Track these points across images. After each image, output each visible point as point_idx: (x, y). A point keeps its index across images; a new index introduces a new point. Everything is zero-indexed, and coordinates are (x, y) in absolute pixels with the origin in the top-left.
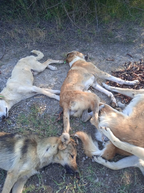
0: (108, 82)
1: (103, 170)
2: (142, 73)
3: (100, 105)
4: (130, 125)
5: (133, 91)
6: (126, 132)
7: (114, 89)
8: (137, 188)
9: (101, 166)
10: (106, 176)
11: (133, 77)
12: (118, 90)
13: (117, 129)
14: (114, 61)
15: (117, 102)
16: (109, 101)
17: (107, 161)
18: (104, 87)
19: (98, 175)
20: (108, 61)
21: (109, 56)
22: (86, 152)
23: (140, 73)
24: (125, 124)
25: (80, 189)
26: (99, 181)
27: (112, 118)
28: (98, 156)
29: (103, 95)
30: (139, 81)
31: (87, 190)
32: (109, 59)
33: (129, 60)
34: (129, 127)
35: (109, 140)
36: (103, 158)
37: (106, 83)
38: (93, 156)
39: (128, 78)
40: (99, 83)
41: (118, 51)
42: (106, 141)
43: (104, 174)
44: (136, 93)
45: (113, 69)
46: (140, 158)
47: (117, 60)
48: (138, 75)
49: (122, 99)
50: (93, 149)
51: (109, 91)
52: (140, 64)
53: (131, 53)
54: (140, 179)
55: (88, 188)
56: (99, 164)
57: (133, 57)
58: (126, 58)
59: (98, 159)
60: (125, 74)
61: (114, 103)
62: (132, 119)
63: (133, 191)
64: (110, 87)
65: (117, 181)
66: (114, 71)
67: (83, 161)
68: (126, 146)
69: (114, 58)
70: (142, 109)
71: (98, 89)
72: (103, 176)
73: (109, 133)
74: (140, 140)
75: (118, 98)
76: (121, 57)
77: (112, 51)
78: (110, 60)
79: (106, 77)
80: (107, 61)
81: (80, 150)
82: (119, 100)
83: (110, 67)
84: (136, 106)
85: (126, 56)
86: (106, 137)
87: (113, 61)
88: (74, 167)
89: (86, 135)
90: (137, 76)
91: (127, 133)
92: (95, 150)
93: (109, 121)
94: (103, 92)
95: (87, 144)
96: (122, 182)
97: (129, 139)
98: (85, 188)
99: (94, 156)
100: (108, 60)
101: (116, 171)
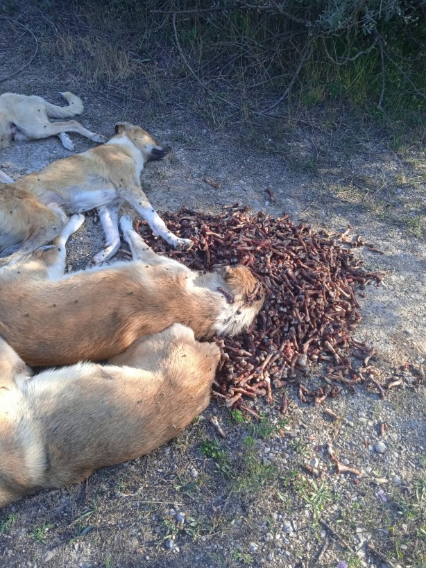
14: (219, 190)
21: (221, 176)
32: (209, 181)
33: (257, 202)
47: (228, 191)
53: (281, 192)
57: (274, 202)
58: (255, 196)
78: (209, 184)
80: (201, 183)
85: (260, 192)
100: (206, 182)
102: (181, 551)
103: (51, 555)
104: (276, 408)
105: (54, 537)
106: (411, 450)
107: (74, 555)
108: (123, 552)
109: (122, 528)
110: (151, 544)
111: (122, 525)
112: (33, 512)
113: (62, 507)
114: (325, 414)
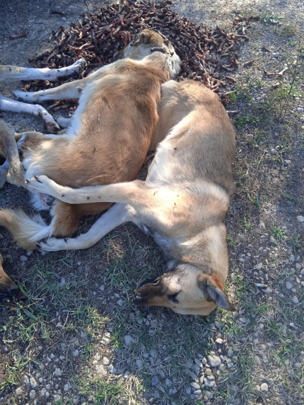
0: (28, 86)
1: (69, 258)
2: (87, 41)
3: (17, 139)
4: (82, 150)
5: (77, 84)
6: (78, 167)
7: (42, 95)
8: (138, 256)
9: (61, 253)
10: (78, 266)
11: (73, 56)
12: (51, 94)
13: (60, 170)
14: (28, 36)
15: (55, 120)
16: (42, 126)
17: (66, 239)
18: (20, 100)
19: (61, 274)
20: (15, 41)
21: (14, 29)
22: (22, 244)
23: (85, 43)
24: (72, 155)
25: (34, 316)
26: (66, 281)
27: (44, 153)
28: (45, 239)
29: (24, 117)
30: (87, 61)
31: (48, 310)
32: (15, 36)
33: (58, 23)
34: (81, 155)
35: (54, 199)
36: (58, 237)
37: (23, 90)
38: (38, 244)
39: (65, 62)
40: (8, 96)
41: (29, 11)
42: (50, 204)
43: (72, 264)
44: (83, 85)
45: (30, 55)
46: (126, 204)
47: (34, 32)
48: (80, 48)
49: (67, 110)
50: (30, 231)
51: (35, 103)
52: (83, 25)
53: (59, 7)
54: (137, 239)
55: (50, 306)
56: (57, 251)
57: (66, 14)
58: (51, 21)
59: (48, 245)
60: (55, 55)
61: (49, 123)
62: (83, 138)
63: (133, 264)
64: (32, 95)
65: (101, 263)
66: (34, 57)
67: (23, 264)
68: (86, 193)
69: (27, 29)
70: (95, 110)
71: (8, 109)
72: (71, 269)
73: (48, 185)
74: (109, 171)
75: (59, 112)
76: (40, 22)
77: (15, 14)
78: (17, 38)
79: (14, 75)
80: (11, 42)
81: (11, 247)
82: (62, 113)
83: (23, 52)
84: (86, 111)
85: (50, 17)
86: (47, 196)
87: (24, 36)
88: (4, 283)
89: (9, 212)
90: (80, 50)
91: (80, 168)
92: (34, 230)
93: (40, 161)
94: (21, 110)
95: (17, 228)
96: (110, 261)
97: (88, 179)
98: (44, 309)
99: (39, 242)
100: (13, 38)
101: (93, 246)
102: (291, 160)
103: (262, 224)
104: (230, 84)
105: (252, 219)
106: (283, 45)
107: (267, 212)
108: (279, 187)
109: (265, 183)
110: (281, 171)
111: (263, 182)
112: (231, 226)
113: (235, 210)
114: (245, 66)
